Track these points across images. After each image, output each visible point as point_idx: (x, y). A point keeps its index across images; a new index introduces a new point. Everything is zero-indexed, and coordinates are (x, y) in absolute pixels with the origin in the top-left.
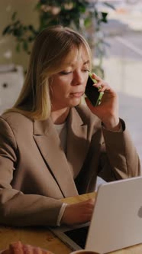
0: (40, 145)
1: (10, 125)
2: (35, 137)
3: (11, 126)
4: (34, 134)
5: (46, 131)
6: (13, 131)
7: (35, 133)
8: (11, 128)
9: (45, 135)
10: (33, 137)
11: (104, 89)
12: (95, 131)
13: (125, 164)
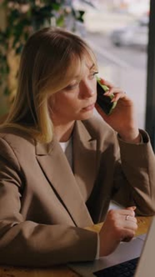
0: (44, 168)
1: (9, 144)
2: (38, 157)
3: (11, 145)
4: (36, 154)
5: (50, 150)
6: (14, 151)
7: (38, 153)
8: (11, 147)
9: (49, 155)
10: (36, 158)
11: (118, 98)
12: (106, 148)
13: (148, 183)
